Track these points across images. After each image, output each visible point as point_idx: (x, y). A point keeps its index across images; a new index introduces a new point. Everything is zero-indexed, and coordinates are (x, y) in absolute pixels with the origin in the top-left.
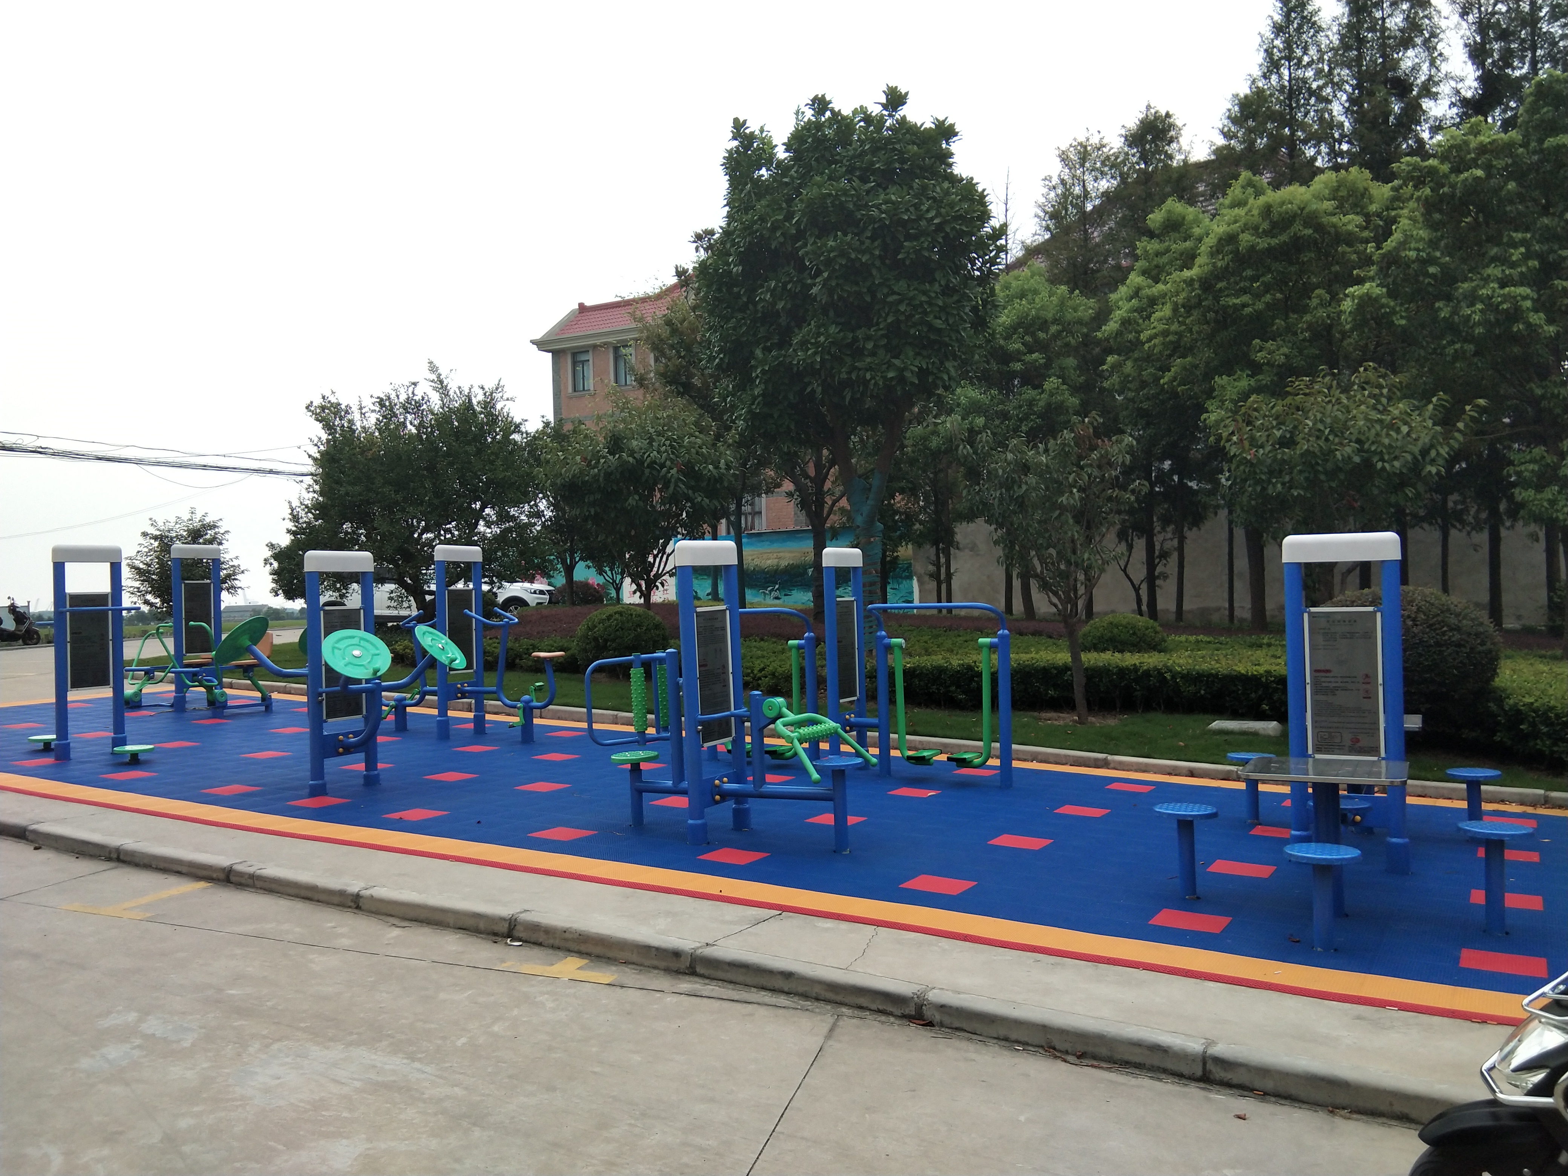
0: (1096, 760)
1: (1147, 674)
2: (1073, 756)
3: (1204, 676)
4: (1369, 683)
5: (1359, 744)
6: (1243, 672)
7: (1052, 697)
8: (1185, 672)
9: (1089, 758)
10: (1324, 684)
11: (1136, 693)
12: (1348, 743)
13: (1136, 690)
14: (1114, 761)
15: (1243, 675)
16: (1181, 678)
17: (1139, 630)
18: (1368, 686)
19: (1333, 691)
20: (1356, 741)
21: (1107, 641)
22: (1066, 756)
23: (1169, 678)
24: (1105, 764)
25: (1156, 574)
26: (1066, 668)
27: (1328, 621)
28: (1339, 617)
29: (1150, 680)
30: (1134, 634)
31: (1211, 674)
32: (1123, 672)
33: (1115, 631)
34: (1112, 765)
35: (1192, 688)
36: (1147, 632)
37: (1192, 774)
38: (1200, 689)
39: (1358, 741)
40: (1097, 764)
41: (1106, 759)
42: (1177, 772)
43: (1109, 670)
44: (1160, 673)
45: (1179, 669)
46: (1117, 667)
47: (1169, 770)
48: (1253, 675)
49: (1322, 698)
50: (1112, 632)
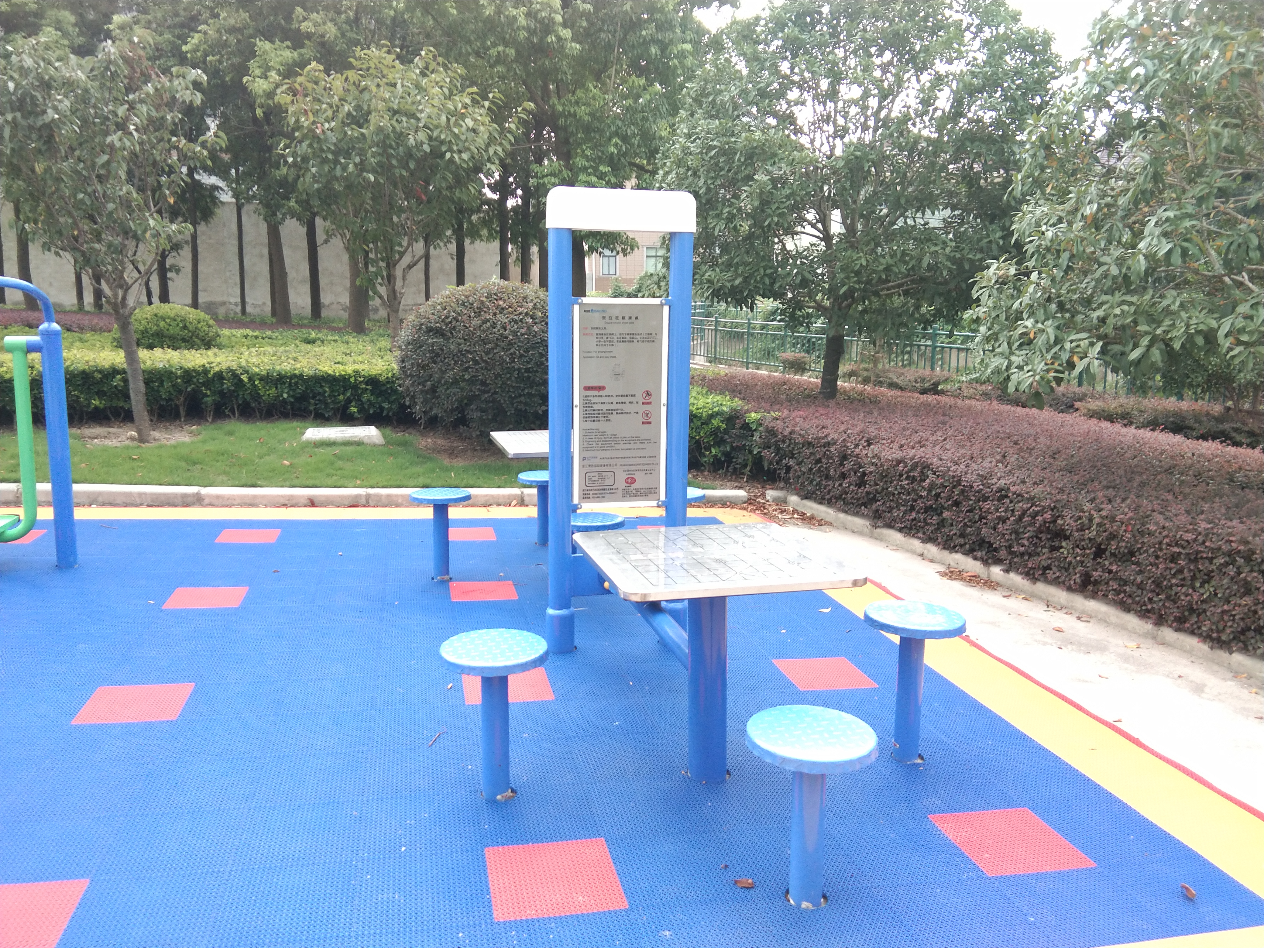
0: (184, 496)
1: (219, 376)
2: (152, 494)
3: (288, 377)
4: (650, 403)
5: (634, 486)
6: (330, 372)
7: (96, 408)
8: (264, 373)
9: (175, 495)
10: (596, 407)
11: (206, 399)
12: (621, 484)
13: (206, 395)
14: (210, 496)
15: (329, 375)
16: (260, 380)
17: (191, 323)
18: (647, 407)
19: (606, 415)
20: (631, 481)
21: (153, 335)
22: (140, 494)
23: (246, 380)
24: (198, 501)
25: (168, 267)
26: (114, 371)
27: (604, 318)
28: (616, 312)
29: (222, 384)
30: (185, 327)
31: (295, 376)
32: (188, 375)
33: (162, 324)
34: (207, 501)
35: (273, 391)
36: (199, 326)
37: (312, 503)
38: (283, 392)
39: (633, 481)
40: (186, 502)
41: (198, 494)
42: (294, 502)
43: (172, 372)
44: (235, 375)
45: (257, 370)
46: (181, 368)
47: (282, 501)
48: (340, 375)
49: (590, 425)
50: (158, 326)
